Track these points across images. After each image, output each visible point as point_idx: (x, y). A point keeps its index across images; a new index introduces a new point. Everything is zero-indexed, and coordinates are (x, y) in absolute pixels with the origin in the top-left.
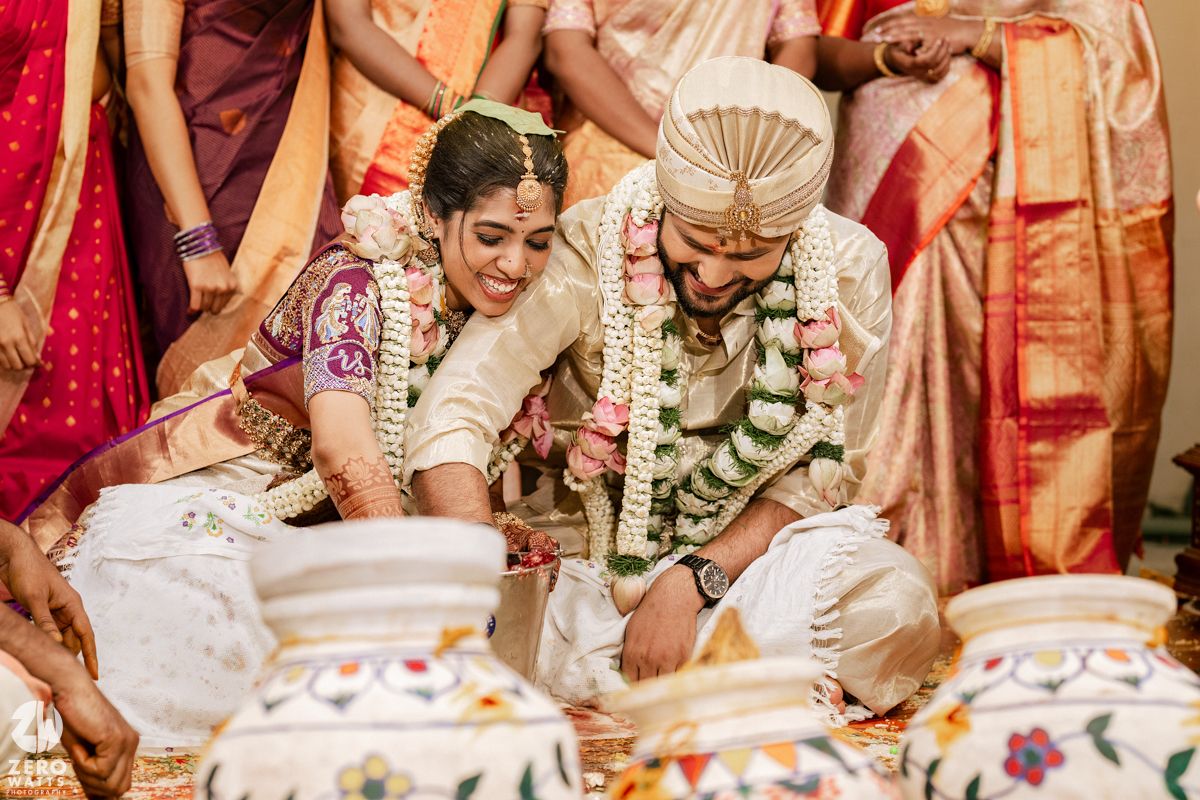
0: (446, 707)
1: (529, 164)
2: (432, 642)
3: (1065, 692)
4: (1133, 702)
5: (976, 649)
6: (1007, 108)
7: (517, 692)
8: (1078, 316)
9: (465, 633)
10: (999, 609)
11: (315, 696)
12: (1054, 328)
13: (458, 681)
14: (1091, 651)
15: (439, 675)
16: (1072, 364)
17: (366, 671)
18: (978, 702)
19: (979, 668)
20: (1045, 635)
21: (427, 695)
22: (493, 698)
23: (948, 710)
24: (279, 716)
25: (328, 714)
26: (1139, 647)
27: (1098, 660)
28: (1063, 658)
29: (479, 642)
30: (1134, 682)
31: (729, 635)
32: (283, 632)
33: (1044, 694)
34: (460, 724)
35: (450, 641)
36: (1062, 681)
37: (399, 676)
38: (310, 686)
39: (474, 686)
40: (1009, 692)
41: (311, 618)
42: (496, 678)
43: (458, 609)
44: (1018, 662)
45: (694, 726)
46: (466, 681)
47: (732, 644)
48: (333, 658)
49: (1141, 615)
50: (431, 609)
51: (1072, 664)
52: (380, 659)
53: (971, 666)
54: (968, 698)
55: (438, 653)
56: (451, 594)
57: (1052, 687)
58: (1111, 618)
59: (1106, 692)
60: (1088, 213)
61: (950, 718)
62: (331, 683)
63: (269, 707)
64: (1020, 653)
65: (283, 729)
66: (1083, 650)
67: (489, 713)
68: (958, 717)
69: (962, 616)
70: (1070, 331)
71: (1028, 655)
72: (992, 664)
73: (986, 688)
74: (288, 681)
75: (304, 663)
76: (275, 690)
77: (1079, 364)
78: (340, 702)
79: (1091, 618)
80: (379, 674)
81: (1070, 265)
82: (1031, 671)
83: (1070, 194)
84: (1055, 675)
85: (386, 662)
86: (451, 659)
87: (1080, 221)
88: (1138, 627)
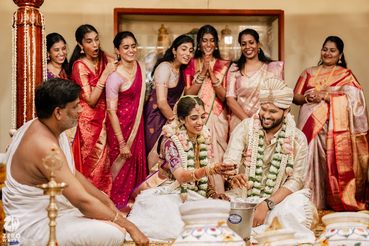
0: (219, 238)
1: (196, 102)
2: (216, 225)
3: (349, 237)
4: (365, 241)
5: (329, 227)
6: (331, 111)
7: (233, 235)
8: (348, 155)
9: (223, 223)
10: (333, 219)
11: (193, 236)
12: (344, 157)
13: (222, 233)
14: (355, 229)
15: (218, 231)
16: (347, 165)
17: (203, 231)
18: (330, 239)
19: (330, 231)
20: (344, 225)
21: (215, 236)
22: (229, 236)
23: (323, 240)
24: (186, 240)
25: (195, 239)
26: (366, 228)
27: (356, 231)
28: (348, 230)
29: (225, 225)
30: (365, 236)
31: (276, 222)
32: (186, 222)
33: (345, 238)
34: (222, 242)
35: (220, 225)
36: (348, 235)
37: (210, 232)
38: (192, 233)
39: (225, 234)
40: (336, 237)
41: (192, 220)
42: (229, 232)
43: (221, 218)
44: (338, 231)
45: (270, 242)
46: (223, 233)
47: (276, 224)
48: (196, 228)
49: (365, 221)
50: (216, 218)
51: (351, 232)
52: (206, 228)
53: (328, 231)
54: (328, 238)
55: (217, 227)
56: (220, 215)
57: (347, 236)
58: (359, 222)
59: (359, 238)
60: (349, 133)
61: (324, 242)
62: (196, 233)
63: (184, 238)
64: (339, 228)
65: (186, 242)
66: (353, 229)
67: (228, 240)
68: (326, 242)
69: (326, 220)
70: (347, 158)
71: (340, 229)
72: (333, 231)
73: (331, 236)
74: (187, 232)
75: (190, 229)
76: (185, 234)
77: (349, 165)
78: (198, 237)
79: (354, 221)
80: (206, 231)
81: (346, 144)
82: (341, 233)
83: (345, 129)
84: (347, 234)
85: (207, 229)
86: (220, 228)
87: (348, 135)
88: (365, 224)
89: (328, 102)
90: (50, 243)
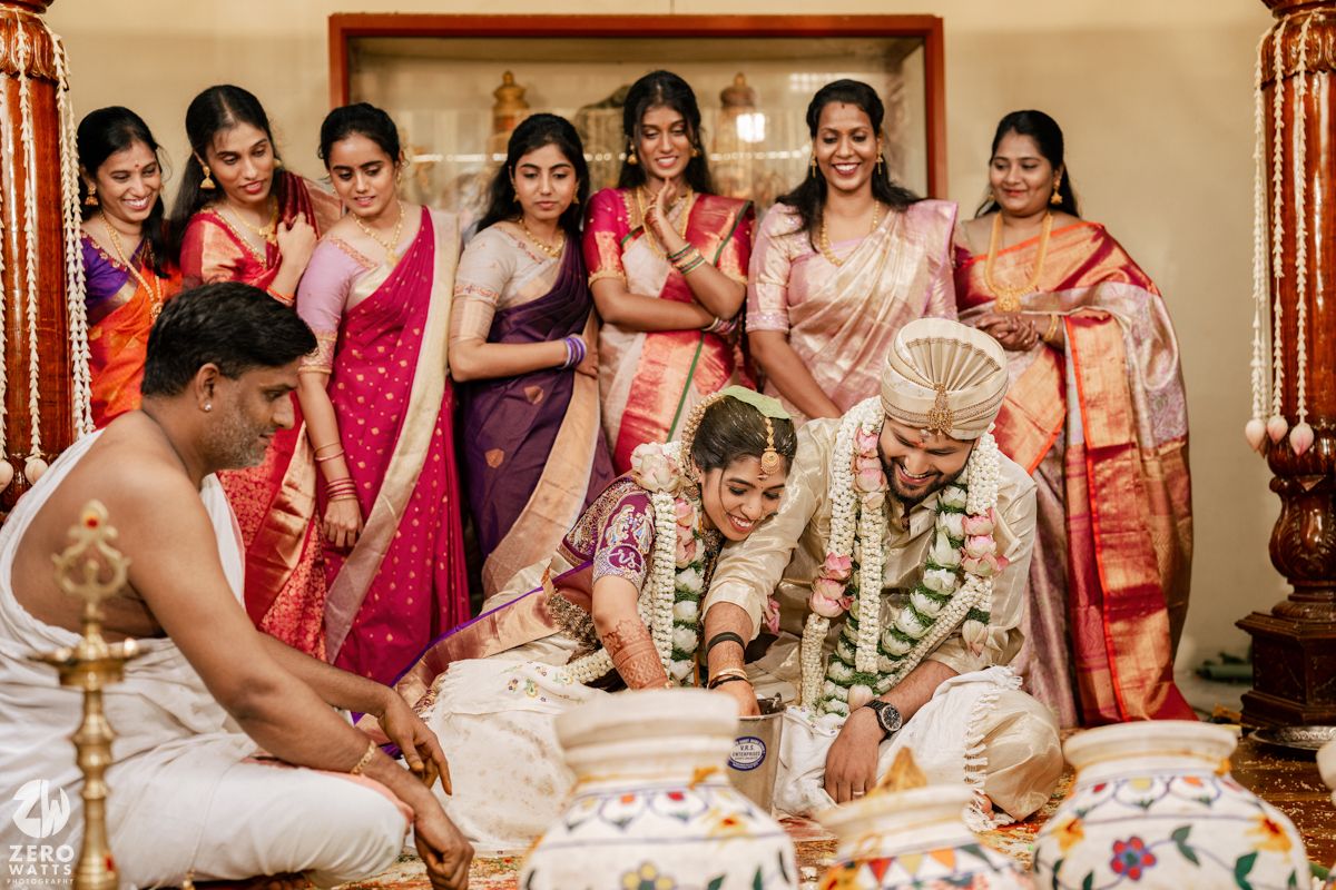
0: (698, 827)
1: (770, 440)
2: (688, 779)
3: (1154, 809)
4: (1206, 817)
5: (1087, 776)
6: (1071, 379)
7: (749, 814)
8: (1138, 528)
9: (711, 771)
10: (1102, 747)
11: (603, 819)
12: (1121, 538)
13: (706, 807)
14: (1173, 778)
15: (693, 802)
16: (1136, 563)
17: (640, 801)
18: (1090, 817)
19: (1089, 790)
20: (1137, 766)
21: (684, 818)
22: (733, 819)
23: (1067, 823)
24: (578, 834)
25: (614, 833)
26: (1210, 775)
27: (1178, 785)
28: (1152, 784)
29: (721, 778)
30: (1207, 801)
31: (905, 767)
32: (580, 774)
33: (1138, 811)
34: (709, 839)
35: (700, 778)
36: (1152, 801)
37: (664, 805)
38: (600, 812)
39: (718, 810)
40: (1111, 809)
41: (601, 762)
42: (733, 804)
43: (707, 754)
44: (1118, 787)
45: (879, 837)
46: (712, 807)
47: (907, 774)
48: (616, 792)
49: (1210, 750)
50: (686, 755)
51: (1159, 788)
52: (650, 792)
53: (1084, 789)
54: (1082, 814)
55: (692, 787)
56: (700, 743)
57: (1145, 805)
58: (1187, 753)
59: (1185, 809)
60: (1136, 452)
61: (1069, 828)
62: (615, 810)
63: (571, 827)
64: (1120, 780)
65: (580, 844)
66: (1167, 779)
67: (730, 830)
68: (1075, 828)
69: (1076, 752)
70: (1133, 539)
71: (1125, 781)
72: (1099, 788)
73: (1094, 807)
74: (584, 808)
75: (595, 795)
76: (575, 815)
77: (1142, 563)
78: (622, 824)
79: (1172, 753)
80: (649, 803)
81: (1128, 491)
82: (1128, 794)
83: (1122, 439)
84: (1146, 797)
85: (654, 794)
86: (701, 791)
87: (1133, 458)
88: (1208, 759)
89: (1056, 350)
90: (87, 861)
